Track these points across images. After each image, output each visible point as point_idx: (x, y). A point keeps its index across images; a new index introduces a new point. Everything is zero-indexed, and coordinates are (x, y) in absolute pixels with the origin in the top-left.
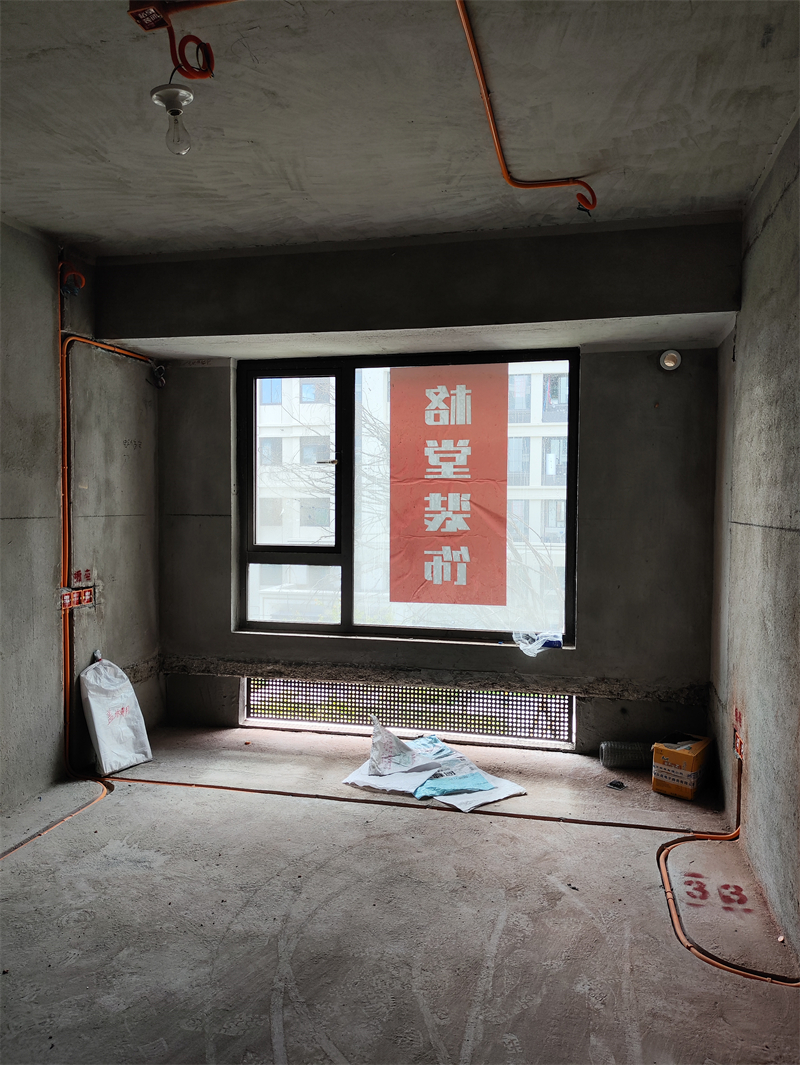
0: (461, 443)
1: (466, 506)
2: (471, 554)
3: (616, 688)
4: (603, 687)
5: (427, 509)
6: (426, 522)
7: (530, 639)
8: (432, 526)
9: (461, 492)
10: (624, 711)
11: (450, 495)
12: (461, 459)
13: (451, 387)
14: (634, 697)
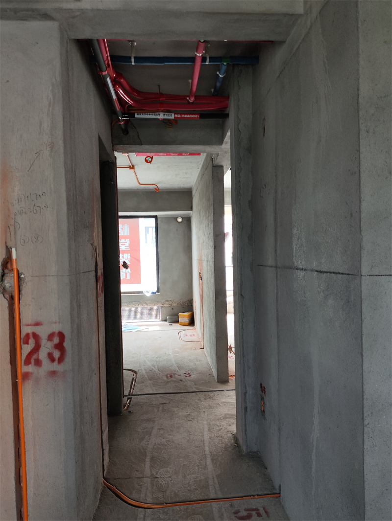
0: (127, 240)
1: (129, 257)
2: (131, 270)
3: (170, 303)
4: (167, 303)
7: (148, 292)
9: (127, 253)
10: (172, 309)
11: (124, 254)
12: (127, 244)
14: (174, 305)
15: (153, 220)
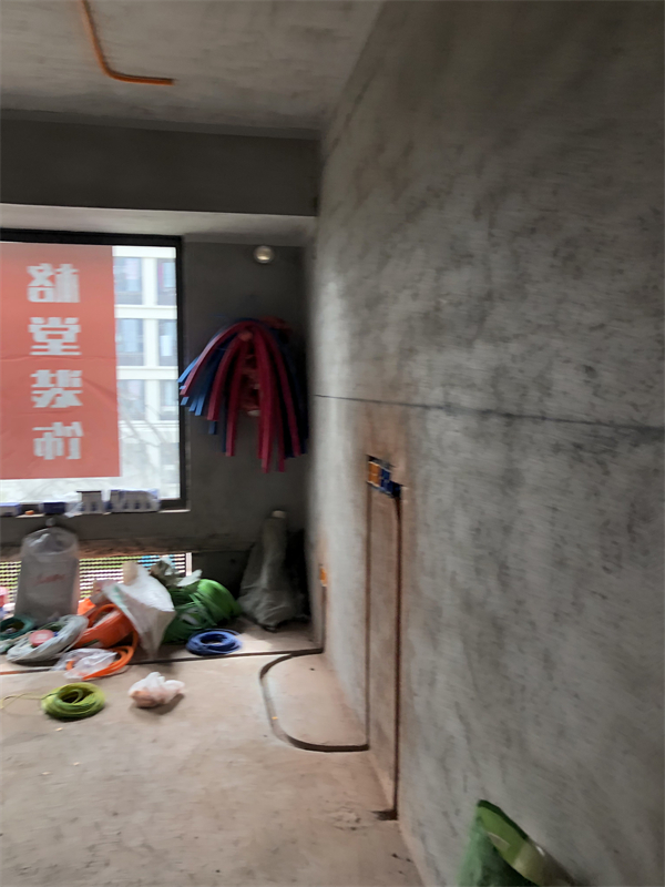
0: (69, 320)
1: (77, 383)
2: (85, 429)
3: (226, 541)
4: (214, 542)
5: (35, 386)
6: (35, 399)
8: (41, 403)
9: (72, 368)
10: (232, 561)
11: (60, 372)
12: (70, 336)
13: (56, 265)
14: (240, 548)
15: (169, 253)
